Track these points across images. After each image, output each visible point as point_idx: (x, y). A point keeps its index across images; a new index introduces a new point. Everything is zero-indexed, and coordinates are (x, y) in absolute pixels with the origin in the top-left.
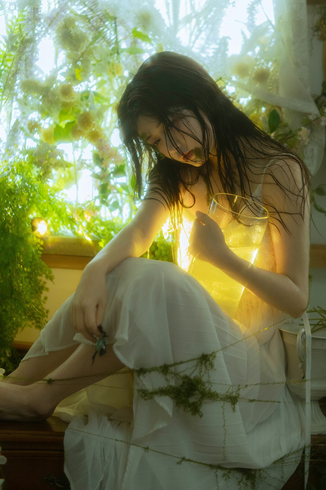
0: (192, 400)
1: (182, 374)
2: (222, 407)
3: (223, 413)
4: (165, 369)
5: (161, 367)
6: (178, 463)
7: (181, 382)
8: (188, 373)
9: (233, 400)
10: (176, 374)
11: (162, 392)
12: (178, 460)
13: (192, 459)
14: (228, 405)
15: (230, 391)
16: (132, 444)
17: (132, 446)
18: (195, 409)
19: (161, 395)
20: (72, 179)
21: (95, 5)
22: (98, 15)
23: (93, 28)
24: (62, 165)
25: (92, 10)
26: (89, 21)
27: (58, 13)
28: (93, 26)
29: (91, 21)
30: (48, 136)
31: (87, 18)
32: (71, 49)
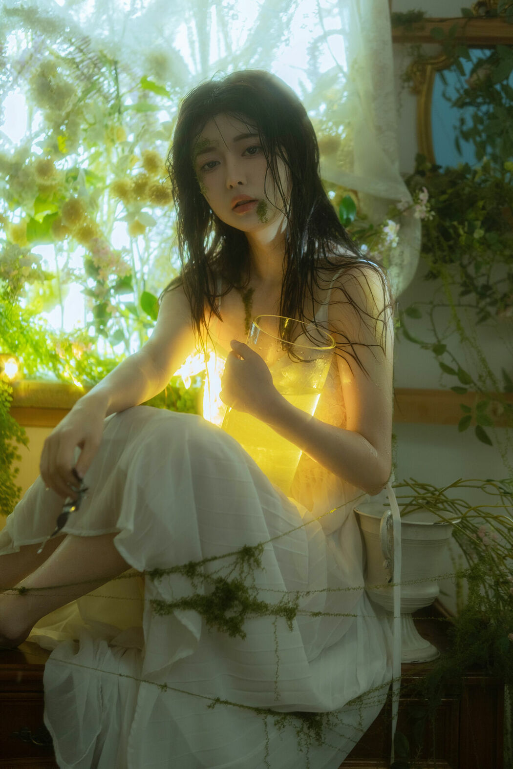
0: (229, 614)
1: (215, 577)
2: (274, 624)
3: (275, 633)
4: (190, 569)
5: (185, 566)
6: (209, 707)
7: (213, 588)
8: (223, 574)
9: (289, 613)
10: (206, 577)
11: (186, 604)
12: (210, 702)
13: (229, 701)
14: (282, 621)
15: (285, 600)
16: (143, 681)
17: (143, 683)
18: (234, 628)
19: (184, 609)
20: (55, 297)
21: (86, 42)
22: (90, 59)
23: (83, 77)
24: (39, 276)
25: (81, 51)
26: (78, 67)
27: (31, 56)
28: (83, 74)
29: (80, 66)
30: (18, 234)
31: (74, 63)
32: (51, 108)
